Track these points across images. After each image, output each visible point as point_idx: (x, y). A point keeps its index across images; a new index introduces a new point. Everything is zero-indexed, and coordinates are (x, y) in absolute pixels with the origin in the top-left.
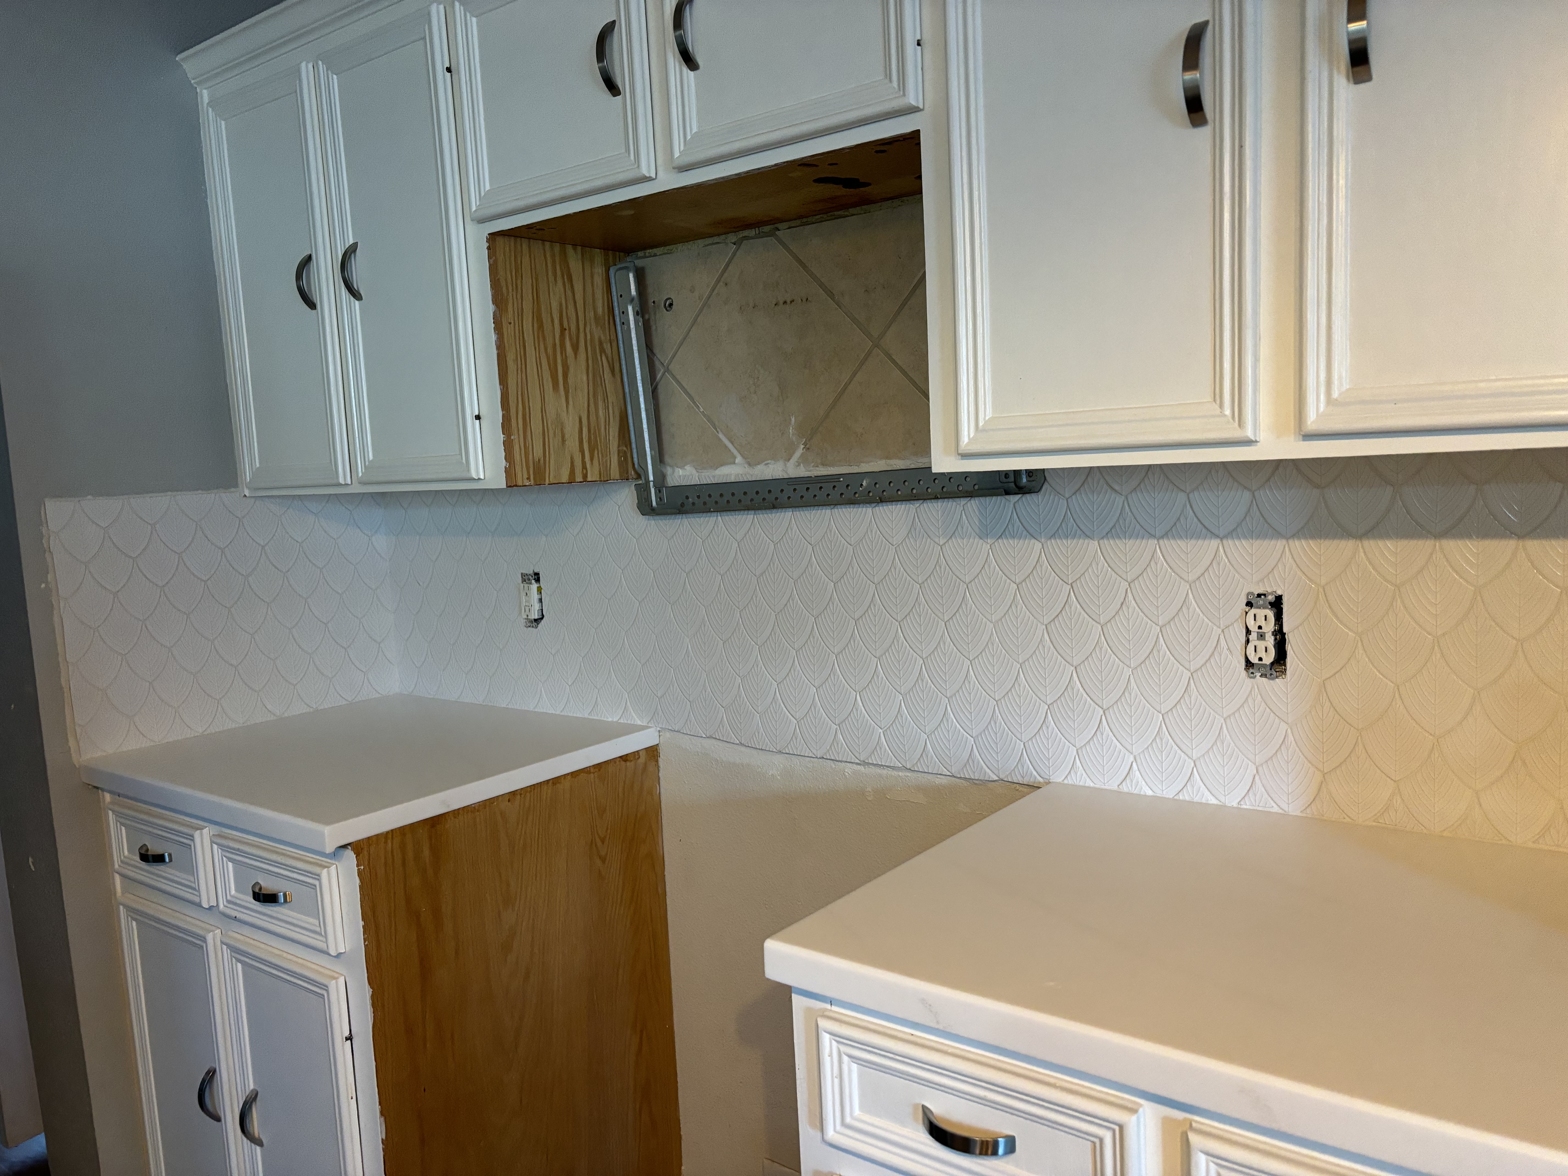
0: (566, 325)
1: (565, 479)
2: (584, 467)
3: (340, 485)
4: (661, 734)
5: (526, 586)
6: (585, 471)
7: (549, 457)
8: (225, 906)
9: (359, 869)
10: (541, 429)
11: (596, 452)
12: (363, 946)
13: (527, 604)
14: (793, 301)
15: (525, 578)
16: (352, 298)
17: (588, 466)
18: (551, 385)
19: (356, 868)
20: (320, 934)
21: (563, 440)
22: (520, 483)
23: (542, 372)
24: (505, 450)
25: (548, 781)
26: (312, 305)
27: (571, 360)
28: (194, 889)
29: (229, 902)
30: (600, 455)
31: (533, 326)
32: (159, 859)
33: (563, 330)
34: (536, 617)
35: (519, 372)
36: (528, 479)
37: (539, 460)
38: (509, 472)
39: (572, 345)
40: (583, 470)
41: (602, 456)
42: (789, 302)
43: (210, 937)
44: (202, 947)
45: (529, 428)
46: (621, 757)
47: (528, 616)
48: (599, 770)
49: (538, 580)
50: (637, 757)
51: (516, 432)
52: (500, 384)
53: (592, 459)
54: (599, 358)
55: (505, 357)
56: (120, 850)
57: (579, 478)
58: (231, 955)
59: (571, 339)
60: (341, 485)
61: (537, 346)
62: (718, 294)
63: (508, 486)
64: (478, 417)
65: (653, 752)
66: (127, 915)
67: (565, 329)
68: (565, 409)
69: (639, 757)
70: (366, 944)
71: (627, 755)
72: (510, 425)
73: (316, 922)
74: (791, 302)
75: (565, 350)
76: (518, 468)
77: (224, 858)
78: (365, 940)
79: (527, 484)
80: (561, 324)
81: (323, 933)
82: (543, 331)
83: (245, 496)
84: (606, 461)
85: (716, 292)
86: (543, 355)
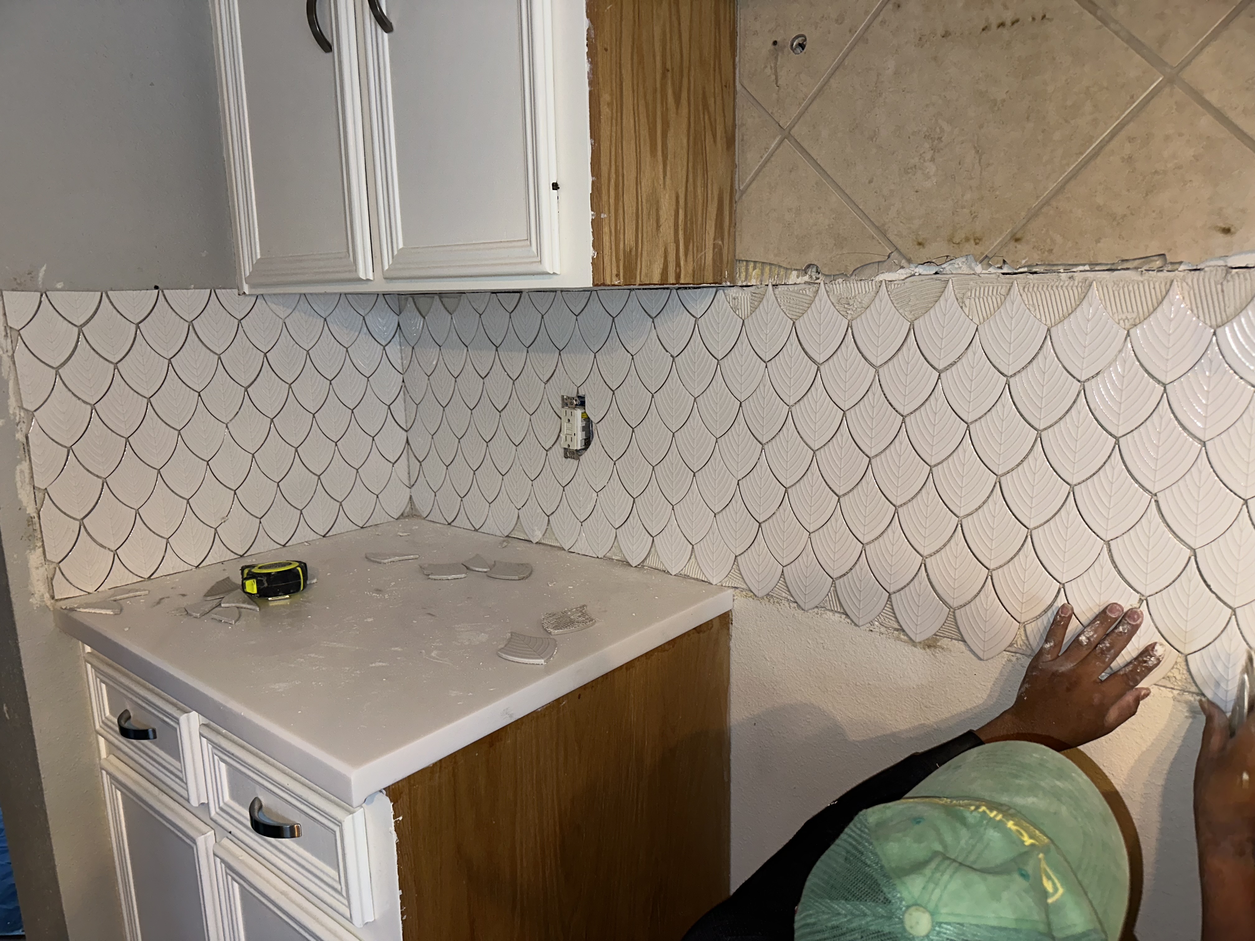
0: (669, 66)
1: (656, 279)
2: (678, 265)
3: (360, 280)
4: (735, 598)
5: (569, 411)
6: (678, 270)
7: (642, 248)
8: (217, 813)
9: (396, 822)
10: (634, 208)
11: (691, 245)
12: (401, 922)
13: (569, 432)
14: (1017, 21)
15: (566, 402)
16: (379, 29)
17: (682, 263)
18: (648, 149)
19: (393, 821)
20: (340, 893)
21: (658, 226)
22: (608, 282)
23: (639, 126)
24: (593, 232)
25: (621, 667)
26: (326, 46)
27: (672, 114)
28: (181, 780)
29: (221, 809)
30: (695, 249)
31: (632, 59)
32: (142, 734)
33: (665, 71)
34: (579, 448)
35: (614, 121)
36: (618, 275)
37: (631, 251)
38: (597, 264)
39: (674, 93)
40: (676, 269)
41: (697, 251)
42: (1008, 23)
43: (200, 840)
44: (192, 848)
45: (621, 203)
46: (695, 629)
47: (569, 446)
48: (673, 647)
49: (582, 404)
50: (710, 626)
51: (606, 209)
52: (591, 137)
53: (686, 255)
54: (702, 116)
55: (599, 97)
56: (101, 710)
57: (672, 280)
58: (226, 872)
59: (673, 84)
60: (363, 280)
61: (635, 88)
62: (883, 22)
63: (595, 285)
64: (555, 186)
65: (725, 619)
66: (111, 783)
67: (668, 71)
68: (661, 182)
69: (712, 627)
70: (404, 918)
71: (701, 626)
72: (601, 197)
73: (334, 873)
74: (1013, 23)
75: (667, 99)
76: (607, 259)
77: (216, 757)
78: (403, 914)
79: (616, 283)
80: (664, 63)
81: (344, 893)
82: (643, 68)
83: (244, 293)
84: (701, 258)
85: (880, 18)
86: (642, 102)
